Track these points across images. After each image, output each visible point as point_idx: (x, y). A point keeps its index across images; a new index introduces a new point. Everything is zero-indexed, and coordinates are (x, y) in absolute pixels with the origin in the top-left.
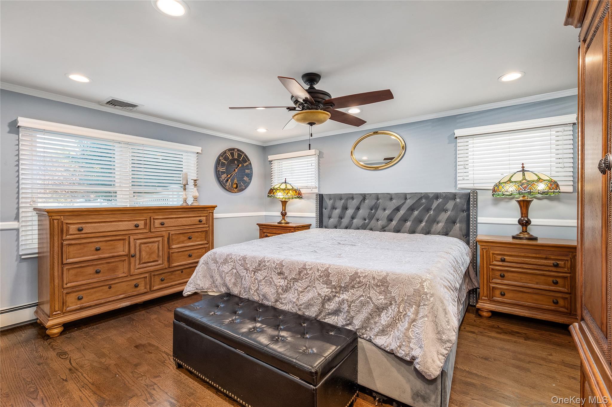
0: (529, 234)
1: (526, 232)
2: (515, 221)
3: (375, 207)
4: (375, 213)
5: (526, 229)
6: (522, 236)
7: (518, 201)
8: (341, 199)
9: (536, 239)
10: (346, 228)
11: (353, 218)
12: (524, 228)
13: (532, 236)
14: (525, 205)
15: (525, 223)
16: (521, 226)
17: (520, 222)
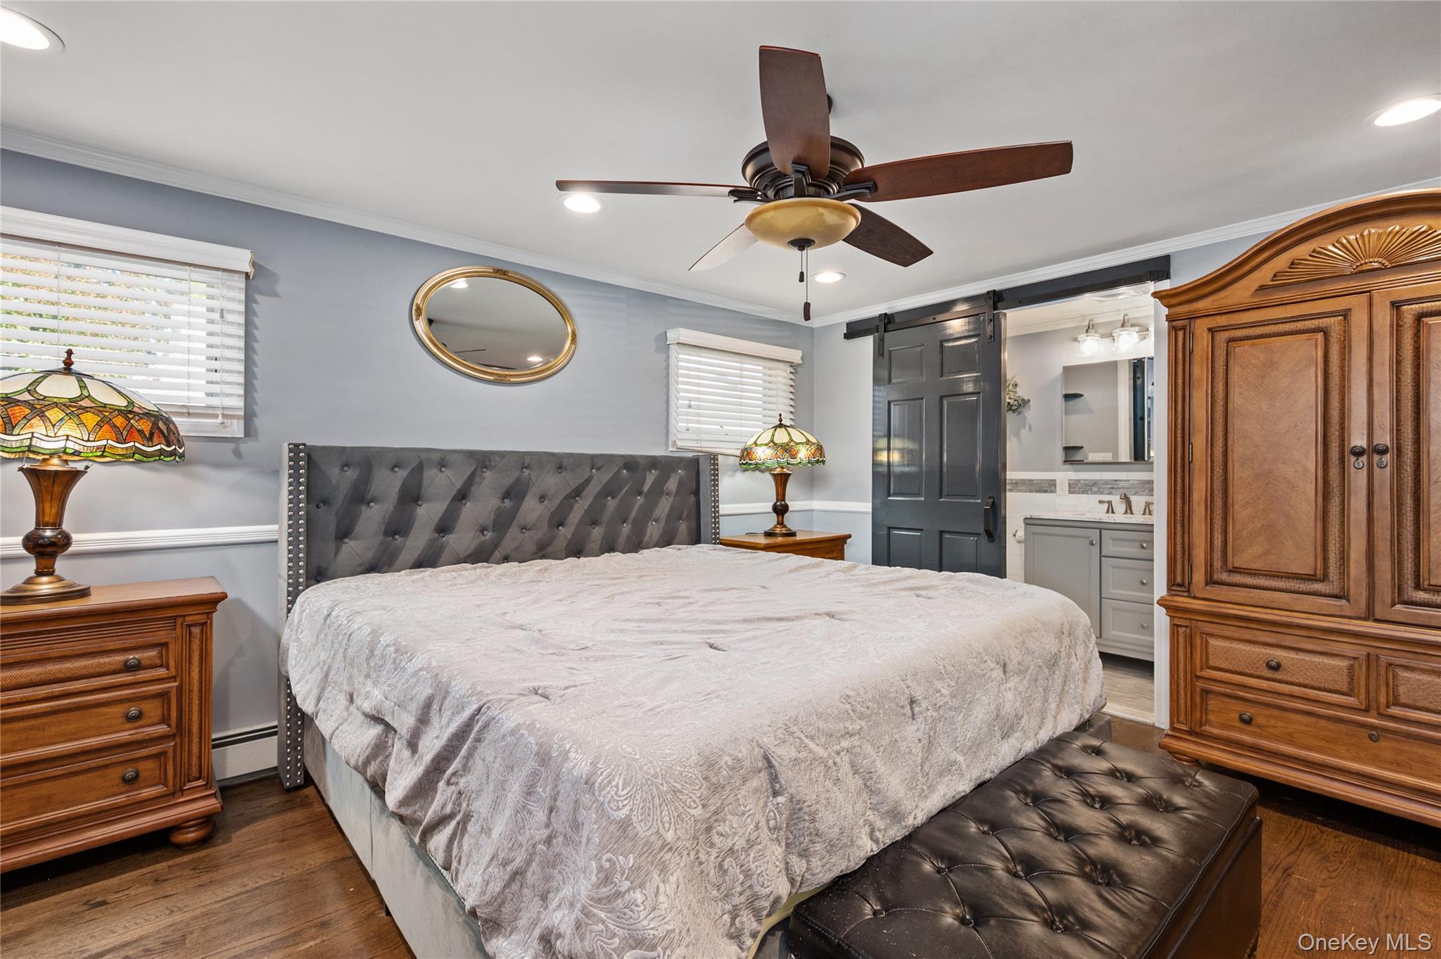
0: (785, 527)
1: (782, 524)
2: (768, 506)
3: (515, 493)
4: (516, 509)
5: (783, 520)
6: (778, 530)
7: (774, 476)
8: (395, 466)
9: (793, 534)
10: (419, 564)
11: (443, 528)
12: (780, 518)
13: (789, 530)
14: (782, 480)
15: (781, 510)
16: (775, 515)
17: (775, 509)
